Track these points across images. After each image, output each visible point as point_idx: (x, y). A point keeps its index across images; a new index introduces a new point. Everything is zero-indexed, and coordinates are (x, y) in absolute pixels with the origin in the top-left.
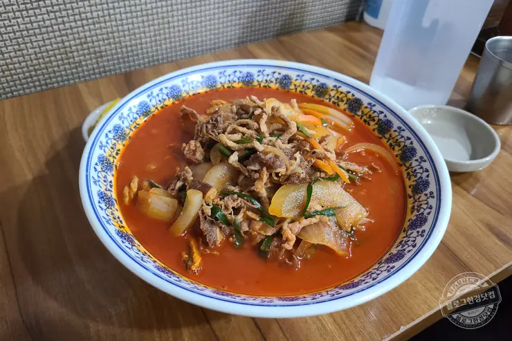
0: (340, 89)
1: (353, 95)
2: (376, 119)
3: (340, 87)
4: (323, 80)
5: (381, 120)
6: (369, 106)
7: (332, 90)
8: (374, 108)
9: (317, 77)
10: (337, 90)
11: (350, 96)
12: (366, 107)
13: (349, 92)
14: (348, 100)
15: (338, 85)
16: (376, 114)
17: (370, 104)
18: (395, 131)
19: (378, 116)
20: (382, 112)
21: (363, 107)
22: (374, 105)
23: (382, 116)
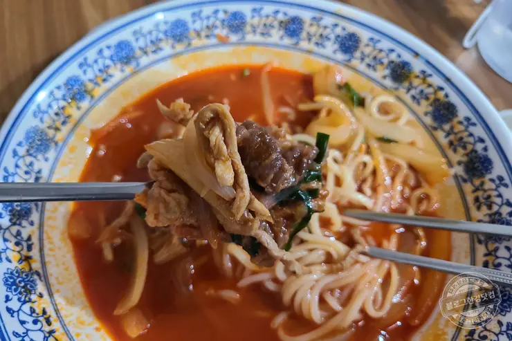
0: (430, 80)
1: (447, 96)
2: (470, 147)
3: (430, 75)
4: (407, 57)
5: (476, 152)
6: (465, 123)
7: (417, 77)
8: (472, 129)
9: (399, 50)
10: (424, 80)
11: (441, 94)
12: (460, 123)
13: (441, 89)
14: (437, 100)
15: (429, 71)
16: (471, 140)
17: (468, 119)
18: (492, 180)
19: (474, 144)
20: (482, 141)
21: (456, 120)
22: (474, 124)
23: (479, 147)
